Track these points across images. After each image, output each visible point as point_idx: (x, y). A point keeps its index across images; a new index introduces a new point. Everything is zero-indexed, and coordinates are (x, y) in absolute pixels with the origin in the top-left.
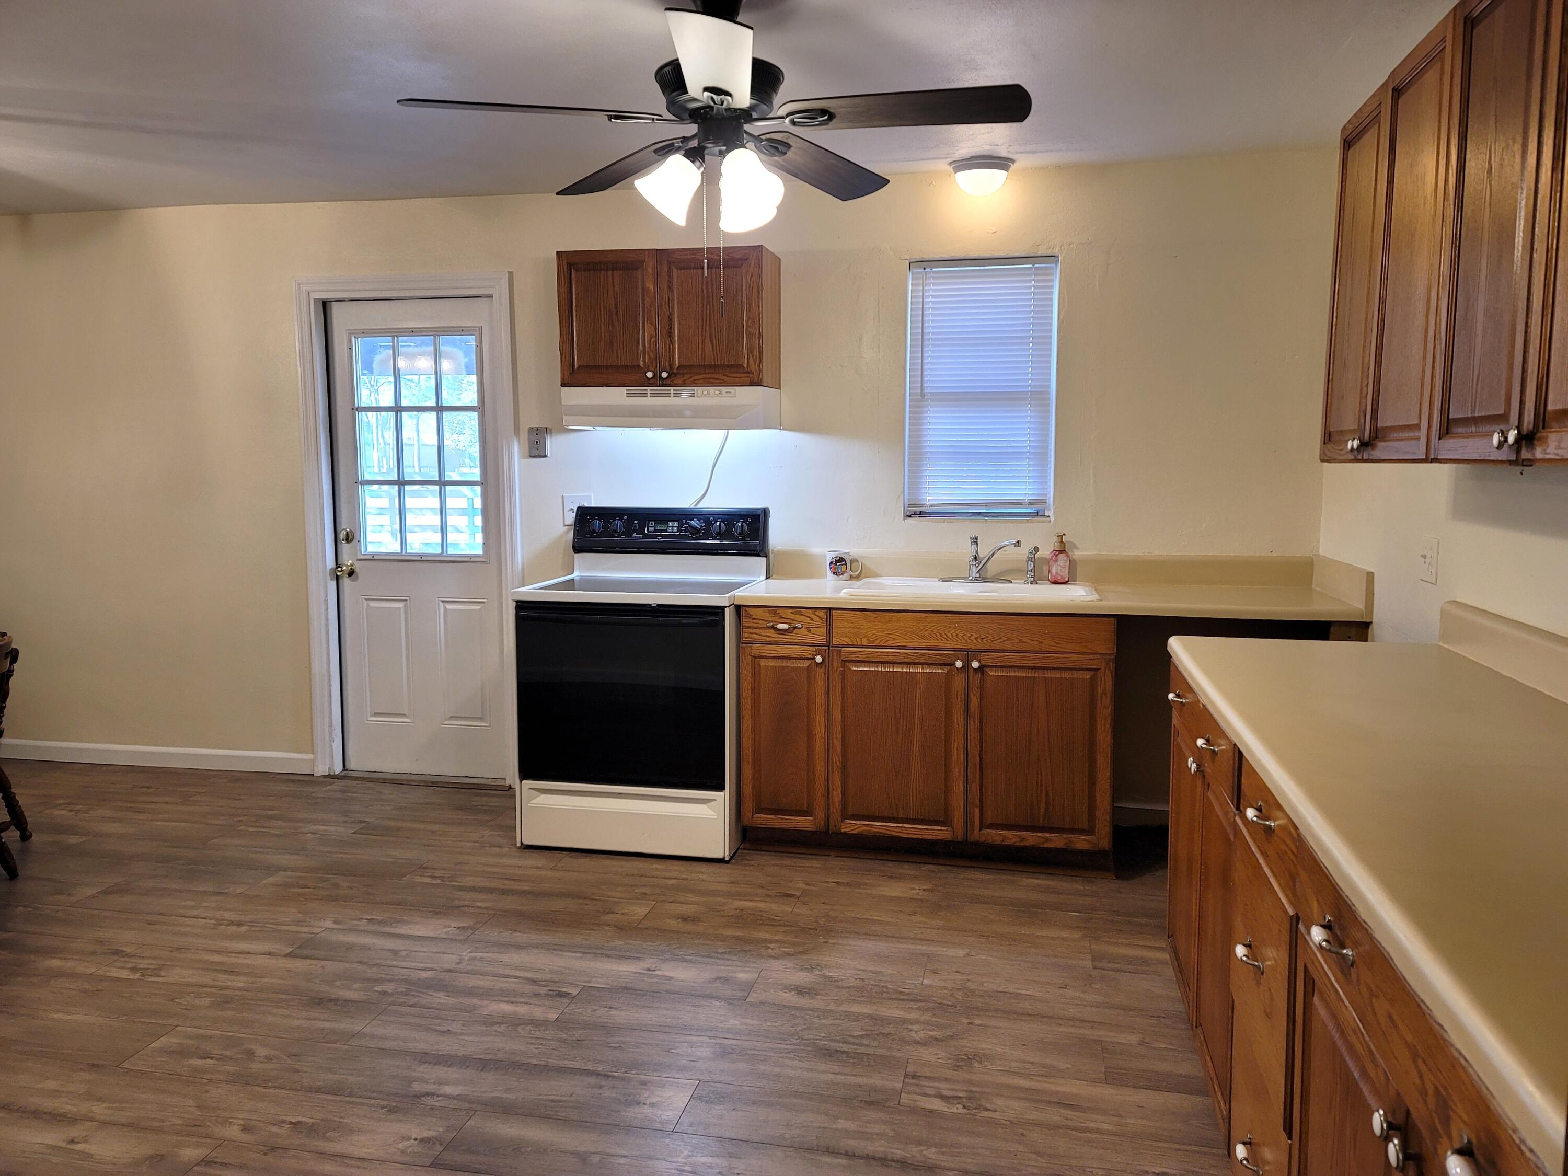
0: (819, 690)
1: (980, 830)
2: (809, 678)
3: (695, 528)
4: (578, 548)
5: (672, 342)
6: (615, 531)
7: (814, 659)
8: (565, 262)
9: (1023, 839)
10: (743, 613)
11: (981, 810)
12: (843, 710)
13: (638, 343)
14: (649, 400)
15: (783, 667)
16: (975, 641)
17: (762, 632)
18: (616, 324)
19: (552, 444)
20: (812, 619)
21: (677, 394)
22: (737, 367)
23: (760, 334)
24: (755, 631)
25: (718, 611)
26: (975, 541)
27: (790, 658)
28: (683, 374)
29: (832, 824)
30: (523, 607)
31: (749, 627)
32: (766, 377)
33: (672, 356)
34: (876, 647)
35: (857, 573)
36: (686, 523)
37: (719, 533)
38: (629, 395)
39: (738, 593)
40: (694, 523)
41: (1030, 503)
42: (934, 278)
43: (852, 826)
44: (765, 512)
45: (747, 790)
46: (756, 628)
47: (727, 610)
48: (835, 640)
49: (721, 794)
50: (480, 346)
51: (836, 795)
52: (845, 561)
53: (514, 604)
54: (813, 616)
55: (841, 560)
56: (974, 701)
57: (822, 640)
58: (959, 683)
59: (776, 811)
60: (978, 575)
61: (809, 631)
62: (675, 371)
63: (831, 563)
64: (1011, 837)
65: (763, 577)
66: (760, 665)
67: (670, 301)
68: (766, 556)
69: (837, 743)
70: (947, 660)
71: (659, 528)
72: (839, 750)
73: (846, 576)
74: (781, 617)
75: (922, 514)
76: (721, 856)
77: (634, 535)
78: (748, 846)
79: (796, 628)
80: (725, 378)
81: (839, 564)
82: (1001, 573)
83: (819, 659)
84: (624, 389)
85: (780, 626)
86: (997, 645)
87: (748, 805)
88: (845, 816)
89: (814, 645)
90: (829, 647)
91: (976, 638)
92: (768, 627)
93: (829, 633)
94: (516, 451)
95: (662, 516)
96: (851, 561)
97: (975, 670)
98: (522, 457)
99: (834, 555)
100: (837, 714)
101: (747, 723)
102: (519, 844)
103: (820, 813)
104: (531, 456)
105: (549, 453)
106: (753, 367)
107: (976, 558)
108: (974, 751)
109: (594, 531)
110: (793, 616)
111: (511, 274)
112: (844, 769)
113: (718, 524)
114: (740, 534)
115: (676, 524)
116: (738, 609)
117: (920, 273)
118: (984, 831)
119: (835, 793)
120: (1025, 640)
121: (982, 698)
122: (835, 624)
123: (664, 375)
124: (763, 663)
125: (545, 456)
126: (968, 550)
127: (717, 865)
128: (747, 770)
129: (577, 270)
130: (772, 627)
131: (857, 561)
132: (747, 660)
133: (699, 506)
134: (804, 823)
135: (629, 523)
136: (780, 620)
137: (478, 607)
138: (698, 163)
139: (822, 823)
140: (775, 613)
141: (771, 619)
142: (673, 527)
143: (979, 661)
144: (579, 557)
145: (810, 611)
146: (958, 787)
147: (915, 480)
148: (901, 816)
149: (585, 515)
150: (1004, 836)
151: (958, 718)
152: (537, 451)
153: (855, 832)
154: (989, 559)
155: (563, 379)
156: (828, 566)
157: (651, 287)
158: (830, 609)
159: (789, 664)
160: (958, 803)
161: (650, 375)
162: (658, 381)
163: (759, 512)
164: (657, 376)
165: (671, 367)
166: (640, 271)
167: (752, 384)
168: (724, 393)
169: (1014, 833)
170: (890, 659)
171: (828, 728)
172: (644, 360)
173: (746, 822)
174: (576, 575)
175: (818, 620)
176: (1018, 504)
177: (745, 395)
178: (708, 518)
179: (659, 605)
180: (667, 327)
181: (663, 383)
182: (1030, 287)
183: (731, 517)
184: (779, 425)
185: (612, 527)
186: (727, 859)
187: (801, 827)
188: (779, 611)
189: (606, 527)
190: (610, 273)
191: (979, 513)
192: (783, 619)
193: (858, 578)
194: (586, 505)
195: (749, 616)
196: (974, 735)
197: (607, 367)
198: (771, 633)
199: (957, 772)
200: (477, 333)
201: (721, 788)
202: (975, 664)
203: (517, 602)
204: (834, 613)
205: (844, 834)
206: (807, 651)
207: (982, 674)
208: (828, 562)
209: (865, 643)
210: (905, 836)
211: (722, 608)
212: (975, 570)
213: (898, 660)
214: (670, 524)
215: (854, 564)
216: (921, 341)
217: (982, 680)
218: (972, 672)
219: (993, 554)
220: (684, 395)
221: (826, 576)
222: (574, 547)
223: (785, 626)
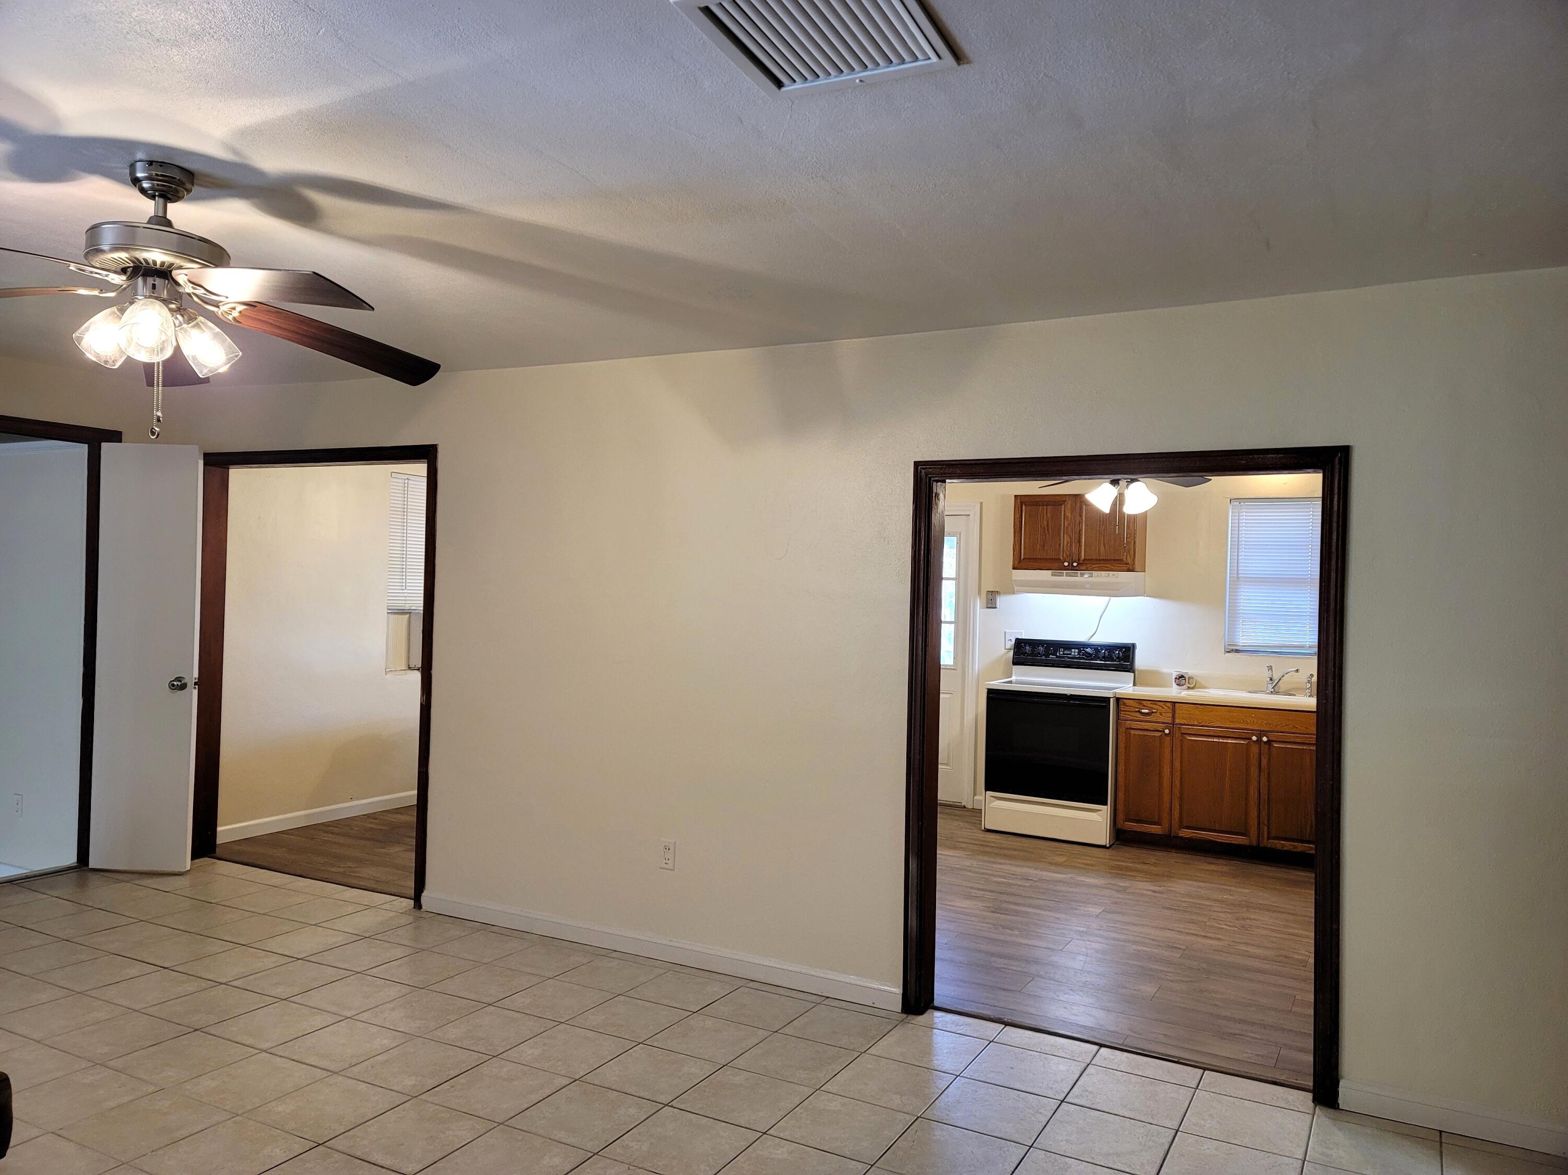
0: (1167, 751)
1: (1268, 839)
2: (1160, 743)
3: (1089, 653)
4: (1016, 662)
5: (1080, 546)
6: (1039, 653)
7: (1164, 731)
8: (1019, 501)
9: (1296, 847)
10: (1121, 703)
11: (1268, 827)
12: (1181, 762)
13: (1060, 546)
14: (1065, 578)
15: (1145, 735)
16: (1265, 726)
17: (1132, 714)
18: (1047, 535)
19: (1000, 601)
20: (1163, 708)
21: (1082, 575)
22: (1120, 561)
23: (1135, 543)
24: (1129, 713)
25: (1106, 700)
26: (1270, 668)
27: (1149, 730)
28: (1086, 564)
29: (1173, 831)
30: (991, 692)
31: (1124, 711)
32: (1137, 566)
33: (1079, 554)
34: (1202, 726)
35: (1193, 686)
36: (1083, 650)
37: (1104, 657)
38: (1053, 575)
39: (1117, 691)
40: (1088, 650)
41: (1310, 647)
42: (1246, 509)
43: (1186, 833)
44: (1134, 645)
45: (1120, 807)
46: (1127, 711)
47: (1111, 700)
48: (1177, 721)
49: (1105, 807)
50: (959, 543)
51: (1176, 814)
52: (1184, 677)
53: (986, 690)
54: (1164, 706)
55: (1182, 677)
56: (1264, 762)
57: (1169, 720)
58: (1255, 749)
59: (1138, 821)
60: (1273, 690)
61: (1161, 715)
62: (1081, 562)
63: (1176, 678)
64: (1288, 846)
65: (1132, 685)
66: (1130, 733)
67: (1080, 523)
68: (1134, 672)
69: (1177, 783)
70: (1247, 736)
71: (1066, 652)
72: (1178, 786)
73: (1185, 687)
74: (1144, 706)
75: (1237, 651)
76: (1104, 844)
77: (1051, 656)
78: (1119, 843)
79: (1153, 712)
80: (1112, 567)
81: (1181, 679)
82: (1290, 690)
83: (1167, 731)
84: (1050, 572)
85: (1143, 711)
86: (1279, 728)
87: (1121, 816)
88: (1182, 826)
89: (1163, 723)
90: (1173, 724)
91: (1266, 724)
92: (1136, 711)
93: (1173, 717)
94: (978, 604)
95: (1068, 645)
96: (1189, 678)
97: (1265, 742)
98: (981, 608)
99: (1178, 673)
100: (1177, 765)
101: (1121, 768)
102: (983, 828)
103: (1166, 824)
104: (987, 608)
105: (998, 606)
106: (1129, 561)
107: (1271, 679)
108: (1264, 791)
109: (1026, 653)
110: (1151, 706)
111: (981, 503)
112: (1181, 798)
113: (1103, 651)
114: (1117, 658)
115: (1077, 651)
116: (1118, 700)
117: (1237, 505)
118: (1270, 841)
119: (1175, 813)
120: (1297, 726)
121: (1269, 759)
122: (1177, 711)
123: (1075, 564)
124: (1132, 732)
125: (996, 608)
126: (1267, 674)
127: (1102, 850)
128: (1121, 795)
129: (1026, 506)
130: (1139, 711)
131: (1193, 678)
132: (1122, 730)
133: (1090, 640)
134: (1155, 829)
135: (1047, 649)
136: (1143, 707)
137: (949, 695)
138: (1116, 487)
139: (1167, 830)
140: (1140, 703)
141: (1138, 706)
142: (1075, 652)
143: (1267, 737)
144: (1015, 667)
145: (1162, 703)
146: (1253, 813)
147: (1232, 629)
148: (1217, 828)
149: (1020, 644)
150: (1283, 844)
151: (1254, 771)
152: (991, 604)
153: (1188, 836)
154: (1280, 679)
155: (1014, 565)
156: (1174, 680)
157: (1069, 515)
158: (1175, 703)
159: (1149, 733)
160: (1253, 822)
161: (1066, 564)
162: (1071, 568)
163: (1130, 646)
164: (1071, 564)
165: (1079, 560)
166: (1063, 506)
167: (1129, 570)
168: (1111, 575)
169: (1290, 843)
170: (1211, 734)
171: (1172, 772)
172: (1063, 556)
173: (1119, 826)
174: (1014, 678)
175: (1167, 709)
176: (1302, 647)
177: (1123, 577)
178: (1097, 648)
179: (1071, 695)
180: (1078, 537)
181: (1073, 568)
182: (1310, 515)
183: (1111, 648)
184: (1143, 594)
185: (1036, 651)
186: (1108, 846)
187: (1153, 831)
188: (1143, 702)
189: (1033, 651)
190: (1045, 507)
191: (1276, 652)
192: (1145, 707)
193: (1193, 688)
194: (1020, 638)
195: (1124, 704)
196: (1264, 781)
197: (1040, 559)
198: (1138, 715)
199: (1253, 803)
200: (958, 536)
201: (1106, 804)
202: (1265, 739)
203: (988, 689)
204: (1176, 704)
205: (1181, 837)
206: (1159, 727)
207: (1270, 745)
208: (1174, 678)
209: (1196, 723)
210: (1220, 841)
211: (1109, 698)
212: (1270, 686)
213: (1216, 734)
214: (1073, 650)
215: (1191, 680)
216: (1237, 545)
217: (1269, 748)
218: (1263, 745)
219: (1283, 676)
220: (1086, 576)
221: (1172, 687)
222: (1013, 662)
223: (1146, 711)
